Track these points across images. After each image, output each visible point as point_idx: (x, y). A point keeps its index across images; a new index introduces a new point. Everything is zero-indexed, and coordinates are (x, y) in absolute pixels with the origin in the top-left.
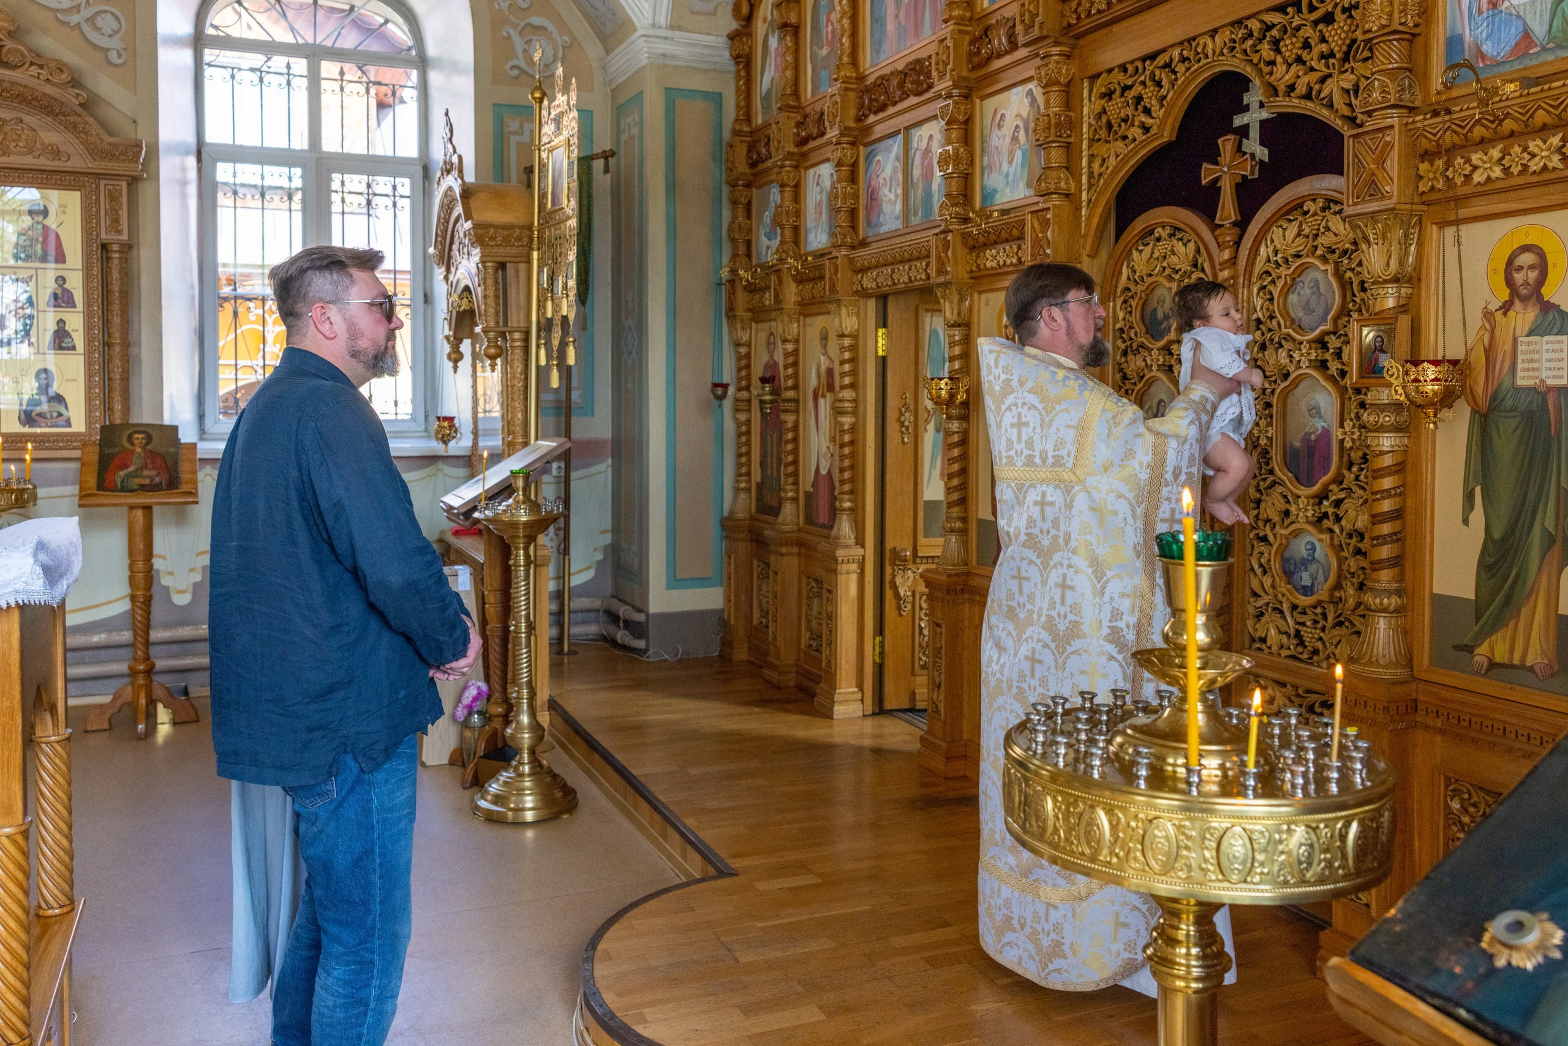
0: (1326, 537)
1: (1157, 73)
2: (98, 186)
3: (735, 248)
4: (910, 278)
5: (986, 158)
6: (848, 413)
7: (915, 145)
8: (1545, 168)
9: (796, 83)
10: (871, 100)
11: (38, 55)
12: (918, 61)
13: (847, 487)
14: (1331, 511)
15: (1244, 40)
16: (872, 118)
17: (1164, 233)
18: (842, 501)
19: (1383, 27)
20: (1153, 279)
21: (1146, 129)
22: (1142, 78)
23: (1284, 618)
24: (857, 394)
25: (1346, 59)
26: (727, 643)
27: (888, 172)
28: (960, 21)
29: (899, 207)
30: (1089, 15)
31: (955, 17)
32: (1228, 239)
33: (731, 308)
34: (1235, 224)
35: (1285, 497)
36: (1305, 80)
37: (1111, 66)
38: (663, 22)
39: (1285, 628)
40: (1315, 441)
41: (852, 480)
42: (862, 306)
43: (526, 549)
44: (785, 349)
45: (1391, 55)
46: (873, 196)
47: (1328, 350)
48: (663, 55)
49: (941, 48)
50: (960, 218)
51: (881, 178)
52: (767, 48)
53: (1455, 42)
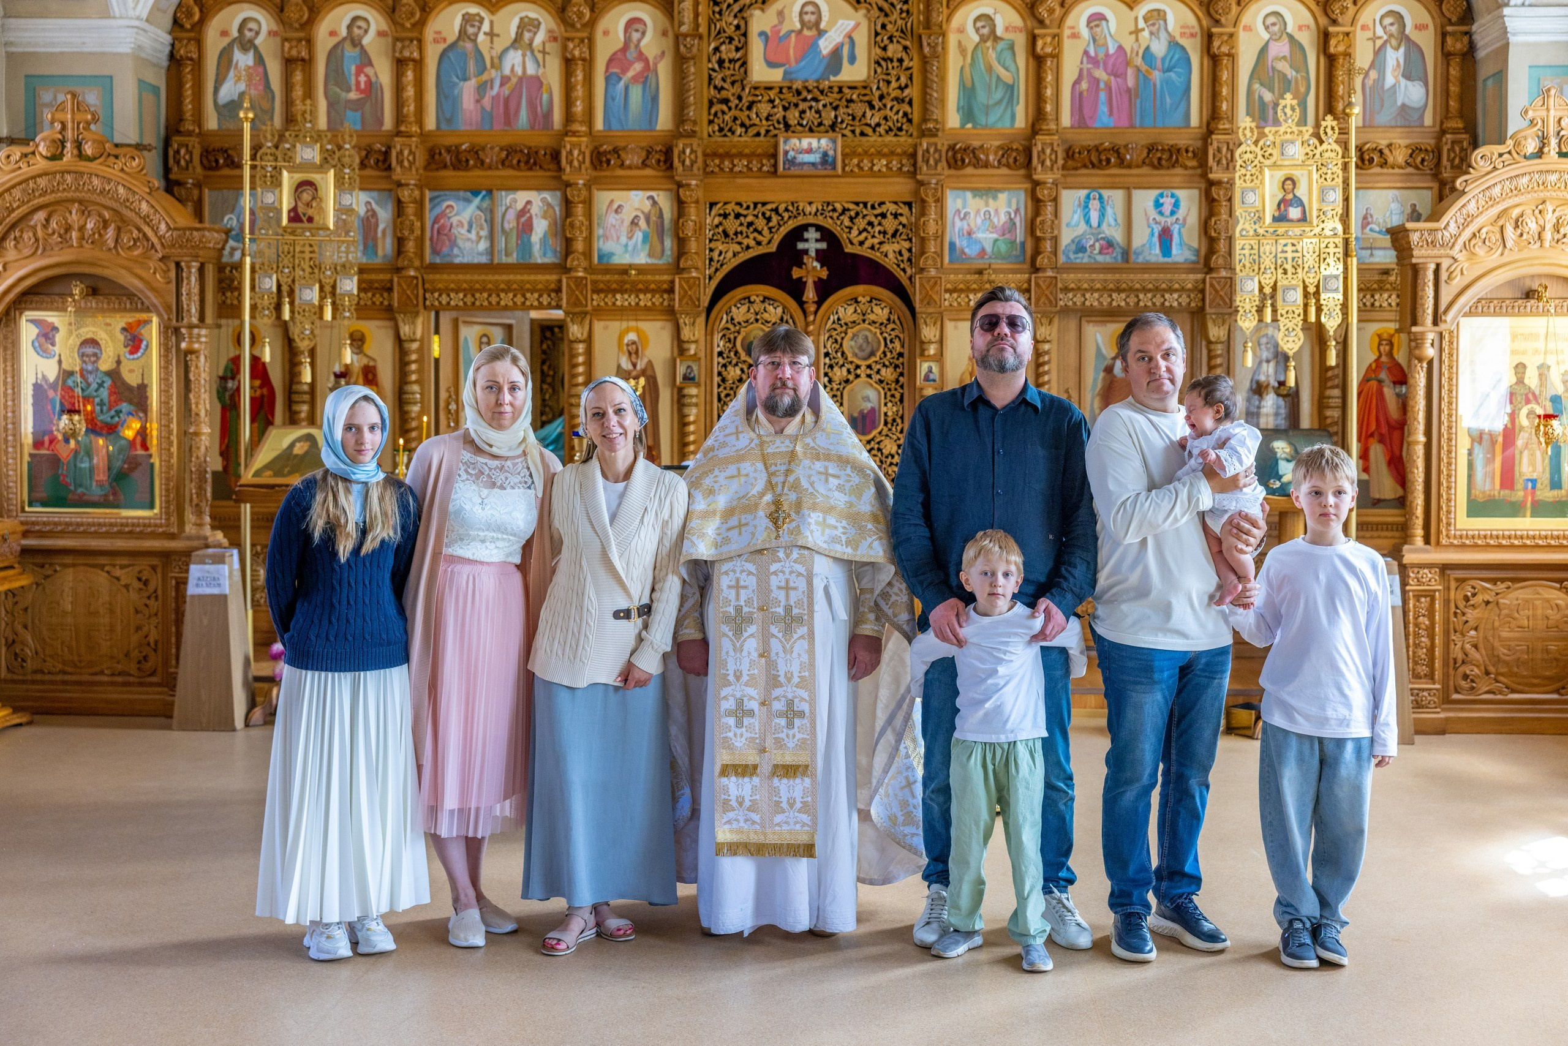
1: (767, 213)
5: (601, 232)
7: (505, 203)
10: (456, 159)
15: (831, 211)
16: (447, 173)
17: (758, 299)
20: (751, 325)
21: (757, 242)
22: (755, 213)
25: (893, 236)
27: (464, 217)
29: (483, 245)
30: (731, 172)
34: (814, 304)
36: (870, 241)
37: (728, 200)
40: (868, 414)
46: (441, 232)
49: (576, 149)
50: (590, 269)
51: (455, 220)
52: (230, 61)
53: (952, 245)
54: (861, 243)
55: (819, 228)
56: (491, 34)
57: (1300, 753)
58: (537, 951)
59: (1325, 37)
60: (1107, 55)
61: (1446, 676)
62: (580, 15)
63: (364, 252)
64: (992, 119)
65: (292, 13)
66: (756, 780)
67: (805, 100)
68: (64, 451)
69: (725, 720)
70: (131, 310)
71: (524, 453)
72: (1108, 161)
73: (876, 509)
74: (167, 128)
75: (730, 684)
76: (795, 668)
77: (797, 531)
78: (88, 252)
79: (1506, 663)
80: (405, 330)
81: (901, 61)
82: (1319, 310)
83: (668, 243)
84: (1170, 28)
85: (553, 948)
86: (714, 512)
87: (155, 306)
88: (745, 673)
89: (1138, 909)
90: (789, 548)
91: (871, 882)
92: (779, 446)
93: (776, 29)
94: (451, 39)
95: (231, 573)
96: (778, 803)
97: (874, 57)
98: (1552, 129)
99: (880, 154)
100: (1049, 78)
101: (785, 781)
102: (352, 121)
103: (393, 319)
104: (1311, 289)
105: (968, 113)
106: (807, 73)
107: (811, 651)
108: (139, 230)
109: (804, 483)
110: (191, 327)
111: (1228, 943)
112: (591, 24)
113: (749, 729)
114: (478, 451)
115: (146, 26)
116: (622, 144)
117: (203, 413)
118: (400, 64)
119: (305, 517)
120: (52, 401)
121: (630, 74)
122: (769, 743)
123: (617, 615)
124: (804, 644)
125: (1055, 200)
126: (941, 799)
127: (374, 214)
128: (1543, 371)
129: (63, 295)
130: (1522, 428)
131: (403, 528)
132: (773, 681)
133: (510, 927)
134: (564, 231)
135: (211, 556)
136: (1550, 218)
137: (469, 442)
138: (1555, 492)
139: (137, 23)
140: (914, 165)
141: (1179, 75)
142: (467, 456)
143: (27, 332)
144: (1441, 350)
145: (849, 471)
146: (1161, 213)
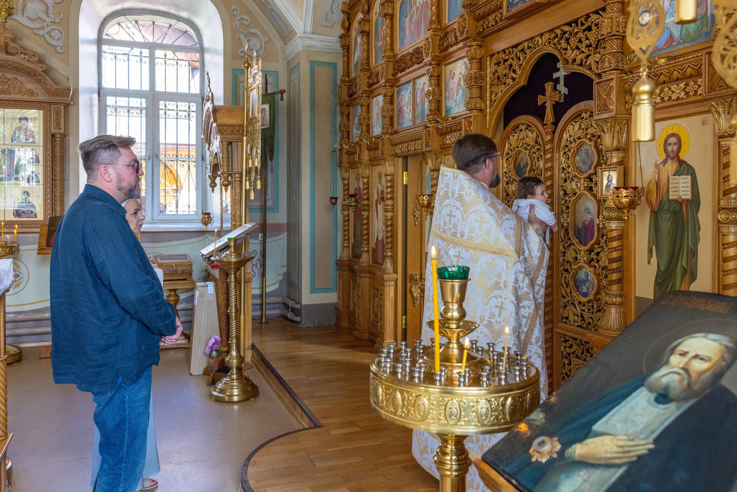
0: (592, 269)
1: (518, 54)
2: (50, 108)
3: (342, 134)
4: (415, 148)
5: (447, 93)
6: (389, 211)
7: (418, 87)
8: (678, 98)
9: (368, 59)
10: (398, 66)
11: (24, 49)
12: (418, 48)
13: (389, 246)
14: (595, 257)
15: (554, 38)
16: (399, 75)
17: (523, 127)
18: (387, 252)
19: (609, 33)
20: (518, 149)
21: (514, 79)
22: (512, 56)
23: (576, 308)
24: (394, 202)
25: (596, 48)
26: (338, 319)
27: (407, 99)
28: (435, 30)
29: (411, 116)
30: (488, 27)
31: (433, 28)
32: (549, 130)
33: (341, 162)
34: (553, 123)
35: (575, 251)
36: (580, 57)
37: (498, 51)
38: (309, 31)
39: (576, 313)
40: (588, 225)
41: (392, 242)
42: (396, 161)
43: (235, 274)
44: (363, 181)
45: (613, 46)
46: (400, 111)
47: (593, 182)
48: (309, 46)
49: (426, 42)
50: (441, 120)
51: (404, 103)
52: (356, 42)
54: (574, 60)
102: (379, 59)
115: (310, 35)
116: (449, 30)
139: (302, 35)
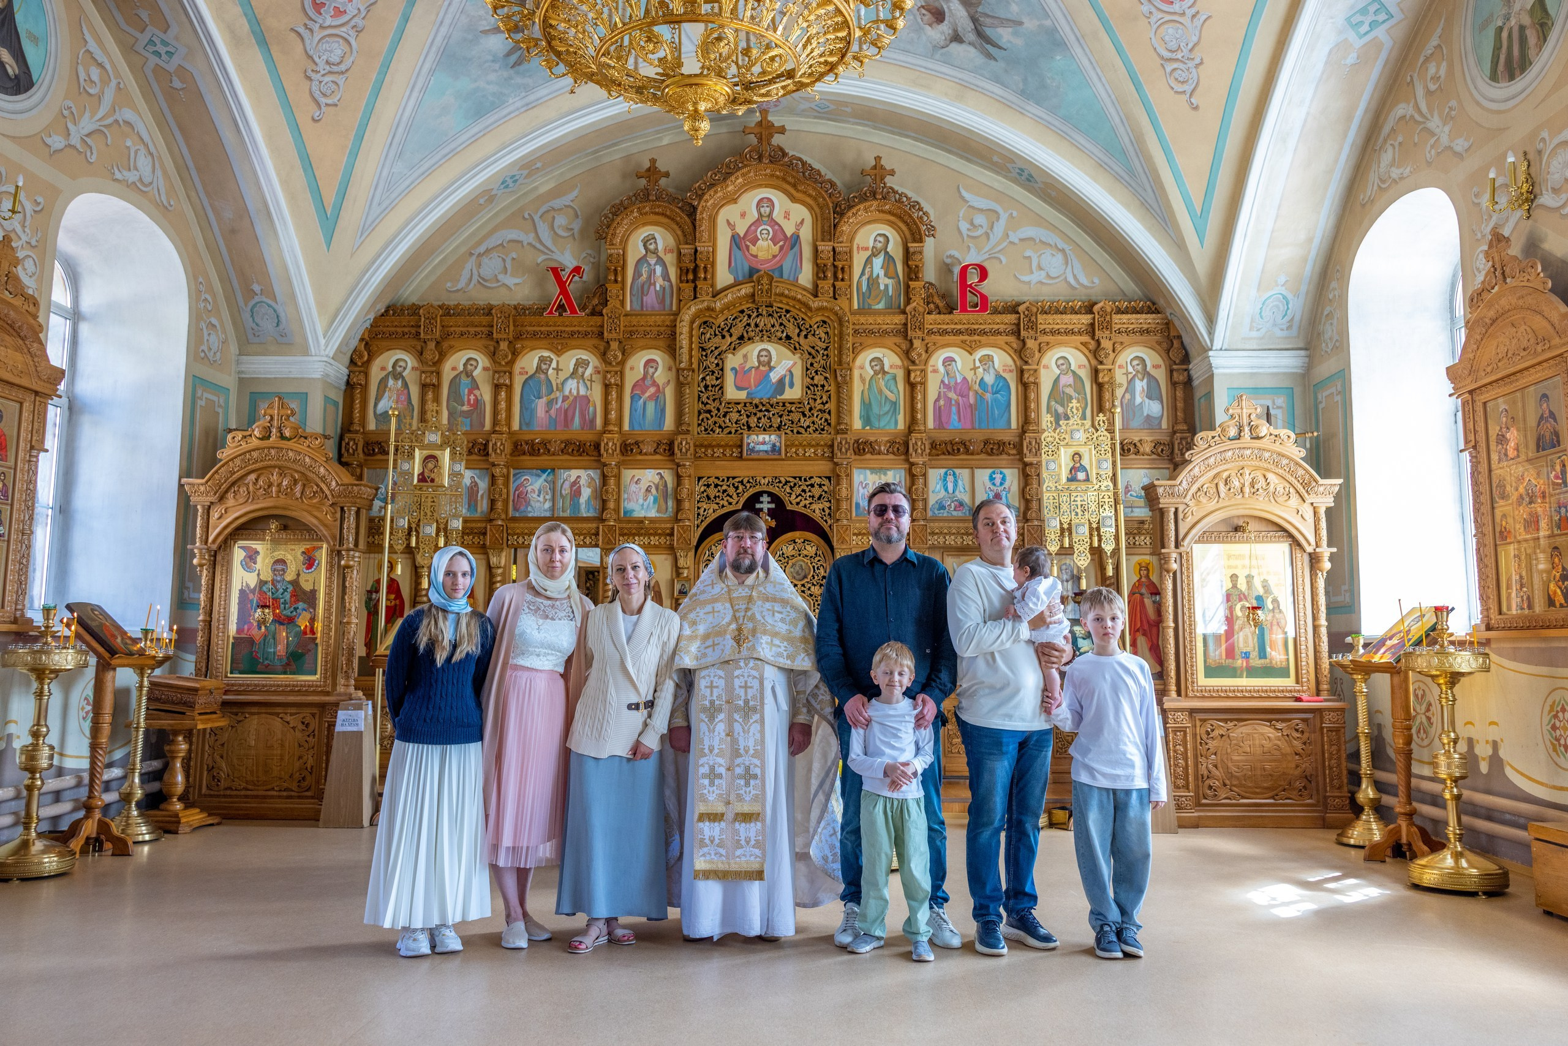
1: (736, 484)
5: (626, 495)
7: (563, 477)
16: (526, 457)
21: (730, 503)
27: (536, 486)
29: (547, 505)
36: (803, 502)
37: (711, 476)
38: (330, 355)
46: (520, 496)
49: (611, 443)
50: (618, 520)
51: (529, 489)
52: (386, 386)
53: (858, 505)
54: (798, 504)
55: (770, 494)
56: (557, 369)
57: (1101, 802)
58: (565, 951)
59: (1095, 372)
60: (956, 383)
61: (1197, 786)
62: (616, 357)
63: (469, 509)
64: (882, 424)
65: (428, 355)
66: (723, 824)
67: (761, 411)
68: (257, 634)
69: (701, 781)
70: (309, 540)
71: (569, 597)
72: (959, 450)
73: (807, 634)
74: (342, 429)
75: (706, 755)
76: (751, 744)
77: (753, 648)
78: (283, 500)
79: (1237, 778)
80: (494, 560)
81: (823, 386)
82: (1100, 540)
83: (670, 503)
84: (996, 366)
85: (576, 948)
86: (696, 637)
87: (324, 536)
88: (716, 747)
89: (993, 918)
90: (747, 659)
91: (805, 906)
92: (742, 592)
93: (742, 366)
94: (531, 373)
95: (366, 716)
96: (738, 841)
97: (805, 384)
98: (1245, 421)
99: (810, 445)
100: (919, 397)
101: (743, 825)
102: (464, 425)
103: (486, 554)
104: (1094, 526)
105: (867, 420)
106: (762, 394)
107: (762, 732)
108: (318, 486)
109: (758, 617)
110: (348, 550)
111: (1058, 943)
112: (622, 363)
113: (719, 787)
114: (537, 593)
115: (332, 361)
116: (641, 439)
117: (353, 609)
118: (497, 387)
119: (414, 634)
120: (252, 601)
121: (647, 394)
122: (732, 797)
123: (630, 707)
124: (757, 726)
125: (925, 475)
126: (853, 838)
127: (476, 484)
128: (1249, 578)
129: (263, 530)
130: (1238, 618)
131: (482, 646)
132: (736, 753)
133: (546, 936)
134: (601, 495)
135: (352, 705)
136: (1248, 479)
137: (531, 588)
138: (1263, 661)
139: (325, 359)
140: (832, 452)
141: (1002, 396)
142: (529, 597)
143: (238, 554)
144: (1181, 565)
145: (788, 609)
146: (994, 484)
